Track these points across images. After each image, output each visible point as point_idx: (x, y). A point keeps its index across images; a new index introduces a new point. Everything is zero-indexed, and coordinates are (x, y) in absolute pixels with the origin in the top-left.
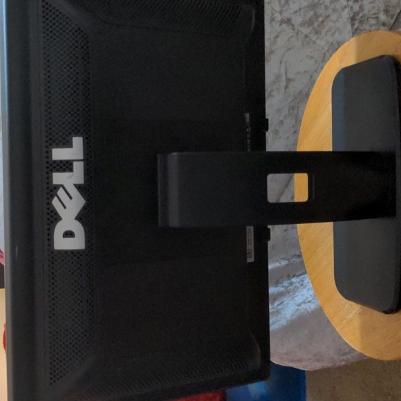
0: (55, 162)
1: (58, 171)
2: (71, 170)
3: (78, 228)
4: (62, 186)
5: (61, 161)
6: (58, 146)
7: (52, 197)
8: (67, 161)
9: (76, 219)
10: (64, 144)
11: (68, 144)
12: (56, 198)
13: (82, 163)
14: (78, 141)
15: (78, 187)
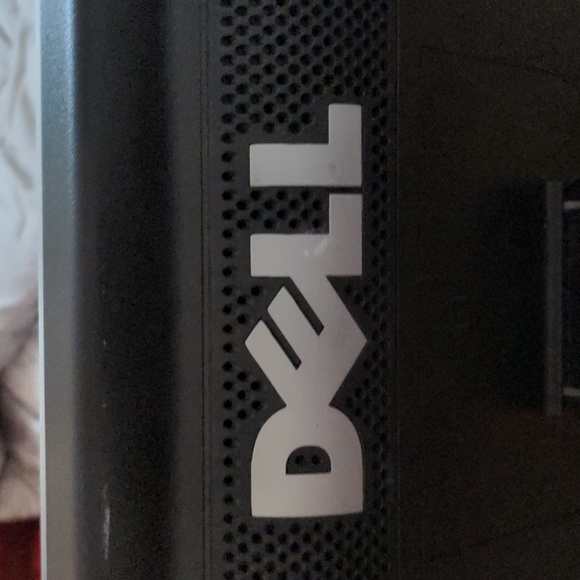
0: (257, 193)
1: (269, 227)
2: (319, 225)
3: (340, 438)
4: (287, 283)
5: (282, 192)
6: (269, 135)
7: (246, 323)
8: (306, 192)
9: (334, 404)
10: (294, 128)
11: (308, 128)
12: (261, 328)
13: (356, 200)
14: (345, 119)
15: (343, 286)
